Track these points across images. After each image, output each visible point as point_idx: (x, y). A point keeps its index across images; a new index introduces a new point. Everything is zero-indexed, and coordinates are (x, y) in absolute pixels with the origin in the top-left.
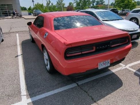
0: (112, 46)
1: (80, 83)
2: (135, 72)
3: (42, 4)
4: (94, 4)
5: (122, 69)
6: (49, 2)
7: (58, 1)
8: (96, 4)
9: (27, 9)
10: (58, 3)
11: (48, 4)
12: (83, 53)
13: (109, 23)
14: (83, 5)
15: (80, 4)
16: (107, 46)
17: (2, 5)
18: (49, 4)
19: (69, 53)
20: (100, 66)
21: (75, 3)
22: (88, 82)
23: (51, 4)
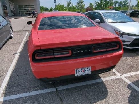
0: (95, 51)
1: (60, 88)
2: (130, 83)
3: (63, 5)
4: (116, 5)
5: (115, 78)
6: (69, 3)
7: (78, 2)
8: (119, 5)
9: (49, 10)
10: (78, 4)
11: (68, 5)
12: (56, 56)
13: (114, 26)
14: (103, 6)
15: (101, 5)
16: (88, 50)
17: (26, 6)
18: (70, 5)
19: (39, 55)
20: (78, 73)
21: (95, 4)
22: (69, 88)
23: (71, 5)
